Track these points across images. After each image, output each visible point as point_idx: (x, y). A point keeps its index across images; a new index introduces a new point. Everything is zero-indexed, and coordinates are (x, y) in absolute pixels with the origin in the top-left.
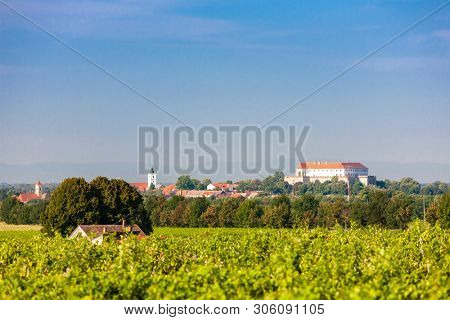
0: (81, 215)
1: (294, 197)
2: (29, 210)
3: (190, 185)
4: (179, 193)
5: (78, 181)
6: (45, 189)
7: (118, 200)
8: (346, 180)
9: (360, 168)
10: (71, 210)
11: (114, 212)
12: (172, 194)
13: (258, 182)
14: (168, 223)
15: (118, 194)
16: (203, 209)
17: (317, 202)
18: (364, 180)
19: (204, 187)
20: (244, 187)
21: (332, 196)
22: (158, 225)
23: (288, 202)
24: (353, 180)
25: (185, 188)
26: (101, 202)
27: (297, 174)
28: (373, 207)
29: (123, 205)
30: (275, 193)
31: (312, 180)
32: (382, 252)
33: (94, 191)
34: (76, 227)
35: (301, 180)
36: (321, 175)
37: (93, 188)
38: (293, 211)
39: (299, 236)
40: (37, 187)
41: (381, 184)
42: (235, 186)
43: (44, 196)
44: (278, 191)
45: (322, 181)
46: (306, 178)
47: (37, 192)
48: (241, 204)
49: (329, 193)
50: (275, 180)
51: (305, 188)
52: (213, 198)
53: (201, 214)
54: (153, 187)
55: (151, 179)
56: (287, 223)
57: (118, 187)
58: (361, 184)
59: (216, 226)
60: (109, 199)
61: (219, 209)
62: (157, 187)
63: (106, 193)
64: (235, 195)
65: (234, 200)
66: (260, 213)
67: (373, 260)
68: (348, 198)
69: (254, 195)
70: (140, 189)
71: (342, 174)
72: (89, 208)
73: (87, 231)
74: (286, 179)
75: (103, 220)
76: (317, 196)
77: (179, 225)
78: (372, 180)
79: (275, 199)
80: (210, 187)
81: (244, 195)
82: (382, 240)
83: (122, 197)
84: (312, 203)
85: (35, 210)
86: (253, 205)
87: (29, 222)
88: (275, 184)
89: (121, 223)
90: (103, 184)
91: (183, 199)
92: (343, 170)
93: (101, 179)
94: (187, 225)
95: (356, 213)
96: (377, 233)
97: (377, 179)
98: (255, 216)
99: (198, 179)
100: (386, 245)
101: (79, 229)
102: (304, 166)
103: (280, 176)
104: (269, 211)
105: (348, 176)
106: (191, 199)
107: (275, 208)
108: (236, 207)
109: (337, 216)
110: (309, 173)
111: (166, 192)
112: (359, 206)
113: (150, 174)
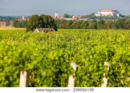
0: (37, 25)
1: (98, 20)
2: (21, 24)
3: (67, 16)
4: (64, 19)
5: (36, 16)
6: (26, 18)
7: (48, 21)
8: (113, 15)
9: (116, 12)
10: (34, 24)
11: (47, 24)
13: (87, 16)
14: (61, 28)
15: (48, 19)
16: (72, 24)
17: (104, 22)
18: (118, 15)
19: (71, 17)
20: (83, 17)
22: (59, 28)
23: (96, 22)
24: (115, 15)
25: (66, 17)
26: (43, 22)
27: (98, 13)
28: (120, 23)
29: (49, 23)
30: (92, 19)
31: (103, 15)
34: (35, 28)
35: (100, 15)
36: (105, 13)
37: (41, 18)
38: (97, 24)
40: (23, 17)
42: (81, 17)
43: (25, 20)
44: (93, 18)
45: (106, 15)
46: (101, 15)
47: (23, 18)
48: (82, 22)
49: (108, 19)
50: (92, 15)
51: (101, 17)
52: (74, 20)
53: (71, 25)
54: (57, 17)
55: (56, 15)
56: (96, 28)
57: (48, 17)
58: (117, 16)
59: (75, 28)
60: (45, 21)
61: (76, 24)
62: (58, 17)
63: (44, 19)
64: (81, 19)
65: (80, 21)
66: (88, 25)
67: (120, 38)
68: (113, 20)
69: (86, 19)
70: (54, 18)
72: (39, 23)
73: (39, 30)
74: (95, 15)
75: (43, 27)
76: (104, 20)
77: (65, 28)
78: (120, 15)
79: (92, 21)
80: (73, 17)
81: (83, 19)
83: (49, 20)
84: (103, 22)
85: (23, 24)
86: (86, 22)
87: (21, 27)
88: (92, 16)
89: (48, 28)
90: (43, 17)
91: (66, 21)
92: (112, 12)
93: (43, 15)
94: (67, 28)
95: (116, 25)
97: (122, 15)
98: (87, 26)
99: (70, 15)
101: (37, 29)
102: (100, 11)
103: (94, 14)
104: (91, 24)
105: (113, 14)
106: (68, 21)
107: (92, 23)
108: (81, 23)
109: (110, 26)
110: (102, 13)
111: (61, 18)
112: (116, 23)
113: (56, 13)
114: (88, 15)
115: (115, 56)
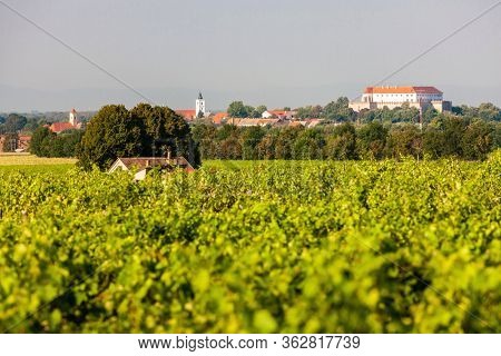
0: (121, 147)
1: (359, 126)
2: (62, 141)
3: (242, 112)
4: (230, 121)
5: (118, 109)
6: (80, 118)
7: (162, 129)
8: (418, 106)
9: (432, 91)
10: (110, 141)
11: (158, 143)
12: (222, 123)
13: (319, 109)
14: (219, 155)
15: (163, 123)
16: (258, 139)
17: (386, 131)
18: (438, 106)
19: (258, 115)
20: (304, 114)
21: (402, 124)
22: (207, 157)
23: (353, 132)
24: (426, 106)
25: (237, 116)
26: (143, 132)
27: (363, 100)
28: (449, 136)
29: (169, 136)
30: (339, 121)
31: (380, 107)
32: (458, 185)
33: (135, 119)
34: (115, 159)
35: (367, 106)
36: (389, 100)
37: (134, 116)
38: (358, 141)
39: (364, 169)
40: (72, 115)
41: (457, 110)
42: (294, 113)
43: (79, 126)
44: (341, 119)
45: (391, 107)
46: (373, 104)
47: (71, 121)
48: (300, 133)
49: (399, 120)
50: (338, 106)
51: (371, 114)
52: (269, 126)
53: (256, 145)
54: (201, 114)
55: (199, 106)
56: (352, 154)
57: (163, 115)
58: (435, 111)
60: (152, 128)
61: (275, 139)
62: (206, 115)
63: (149, 122)
64: (294, 123)
65: (292, 128)
66: (322, 143)
67: (450, 195)
68: (421, 126)
69: (314, 123)
70: (187, 117)
71: (413, 100)
72: (130, 139)
73: (128, 165)
74: (350, 106)
75: (146, 152)
76: (385, 124)
77: (231, 157)
78: (447, 105)
79: (338, 128)
80: (265, 115)
81: (303, 123)
82: (458, 173)
83: (167, 126)
84: (378, 134)
85: (70, 141)
86: (314, 133)
87: (62, 155)
88: (339, 111)
89: (166, 156)
90: (146, 113)
91: (235, 128)
92: (415, 95)
93: (143, 106)
94: (240, 157)
95: (429, 143)
96: (452, 164)
97: (454, 105)
98: (315, 146)
99: (251, 105)
100: (463, 178)
101: (119, 163)
102: (370, 90)
103: (344, 101)
104: (332, 142)
105: (421, 102)
106: (244, 128)
107: (339, 138)
108: (293, 137)
109: (408, 147)
110: (376, 98)
111: (216, 120)
112: (432, 135)
113: (198, 101)
114: (324, 105)
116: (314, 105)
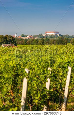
1: (44, 38)
3: (23, 36)
4: (21, 38)
5: (2, 36)
7: (10, 39)
8: (55, 35)
9: (57, 33)
10: (1, 41)
11: (9, 42)
12: (20, 38)
13: (37, 35)
14: (20, 44)
15: (10, 38)
16: (27, 41)
17: (49, 40)
18: (58, 35)
19: (26, 37)
20: (34, 36)
21: (52, 38)
22: (18, 44)
24: (56, 35)
28: (60, 41)
29: (11, 40)
32: (61, 50)
34: (2, 45)
35: (46, 35)
36: (50, 34)
37: (5, 37)
38: (44, 41)
39: (46, 47)
41: (62, 36)
44: (41, 37)
45: (50, 35)
46: (47, 35)
48: (34, 40)
49: (51, 38)
51: (47, 36)
52: (28, 39)
54: (16, 36)
55: (16, 35)
56: (43, 44)
59: (29, 44)
60: (8, 39)
61: (30, 41)
62: (17, 36)
63: (8, 38)
64: (33, 38)
65: (33, 39)
66: (38, 42)
67: (59, 51)
68: (55, 39)
69: (36, 38)
70: (14, 37)
71: (54, 34)
72: (4, 41)
73: (4, 46)
75: (7, 43)
76: (49, 38)
77: (22, 44)
78: (60, 35)
79: (41, 39)
80: (28, 36)
81: (34, 38)
82: (61, 47)
83: (11, 39)
84: (48, 40)
86: (36, 40)
88: (41, 36)
89: (11, 44)
90: (7, 36)
91: (23, 39)
92: (54, 33)
94: (23, 44)
95: (57, 42)
96: (60, 46)
98: (37, 42)
99: (25, 35)
100: (62, 48)
102: (46, 32)
103: (42, 34)
104: (40, 41)
105: (55, 34)
106: (24, 39)
107: (41, 41)
108: (33, 41)
109: (53, 42)
110: (47, 34)
111: (19, 37)
112: (57, 40)
113: (16, 34)
114: (38, 35)
115: (55, 63)
116: (36, 35)
